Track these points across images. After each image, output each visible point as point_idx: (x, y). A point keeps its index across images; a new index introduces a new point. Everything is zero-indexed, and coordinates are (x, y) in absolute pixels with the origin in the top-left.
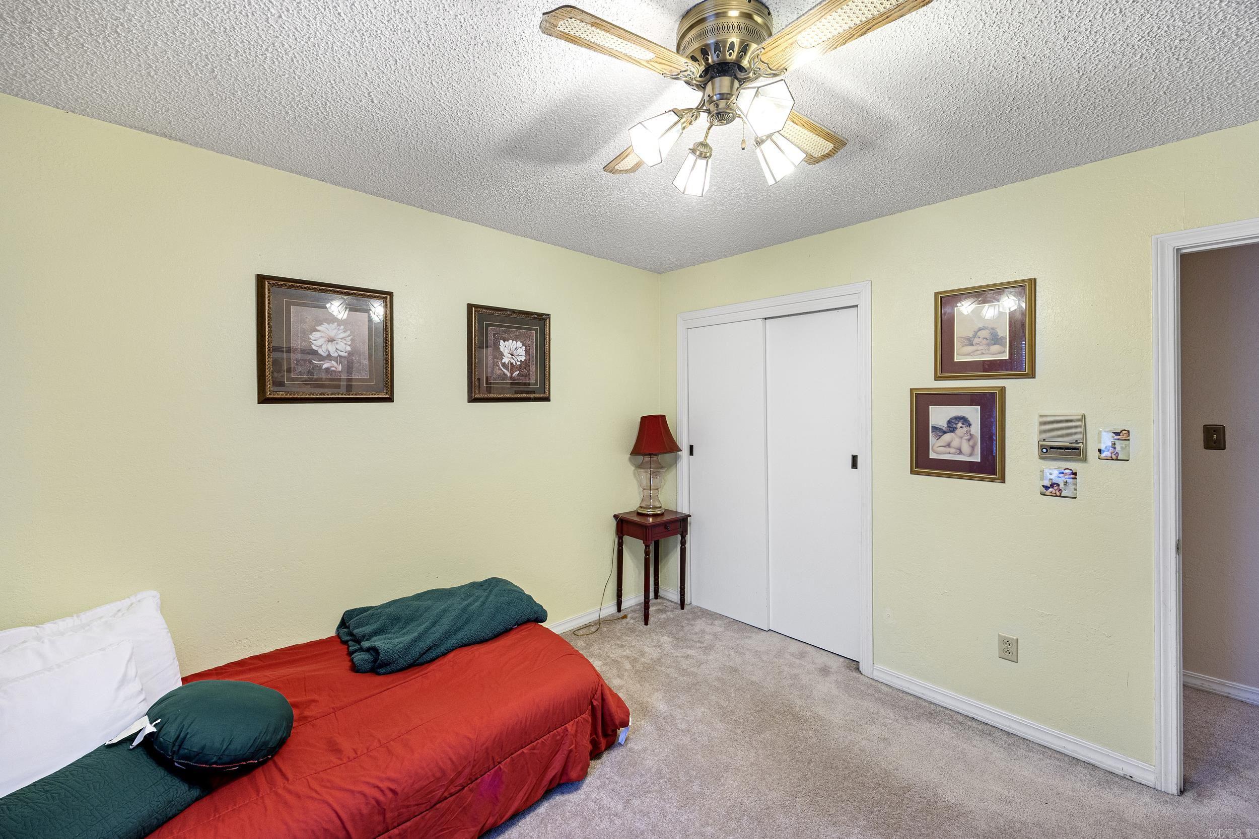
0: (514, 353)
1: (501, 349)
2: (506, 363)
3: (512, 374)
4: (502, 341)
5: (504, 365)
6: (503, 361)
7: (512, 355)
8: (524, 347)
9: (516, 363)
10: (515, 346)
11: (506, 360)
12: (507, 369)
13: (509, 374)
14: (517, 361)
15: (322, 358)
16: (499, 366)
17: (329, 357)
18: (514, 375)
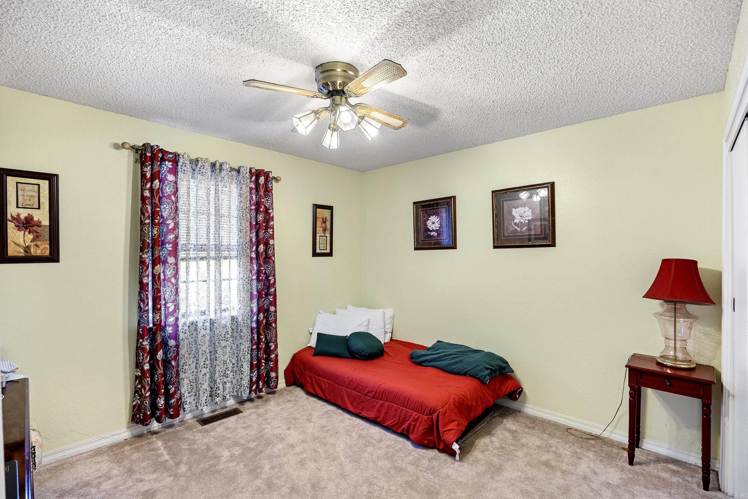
0: (523, 215)
1: (514, 214)
2: (517, 222)
3: (521, 229)
4: (514, 209)
5: (515, 224)
6: (515, 222)
7: (521, 217)
8: (530, 210)
9: (525, 222)
10: (523, 211)
11: (517, 221)
12: (518, 226)
13: (519, 230)
14: (525, 220)
15: (431, 231)
16: (512, 225)
17: (433, 231)
18: (523, 230)
